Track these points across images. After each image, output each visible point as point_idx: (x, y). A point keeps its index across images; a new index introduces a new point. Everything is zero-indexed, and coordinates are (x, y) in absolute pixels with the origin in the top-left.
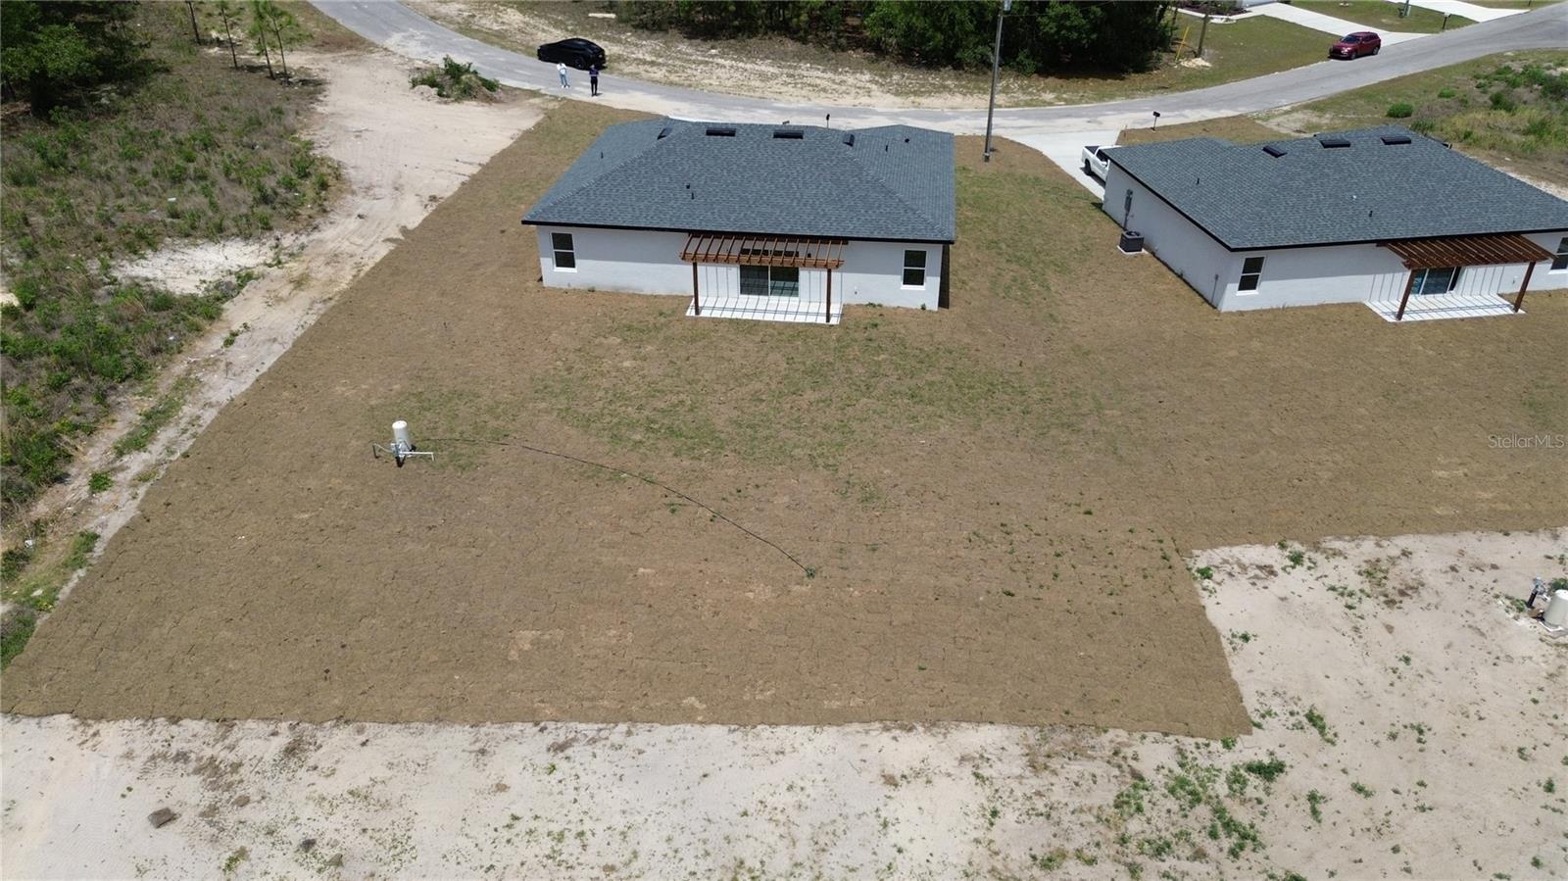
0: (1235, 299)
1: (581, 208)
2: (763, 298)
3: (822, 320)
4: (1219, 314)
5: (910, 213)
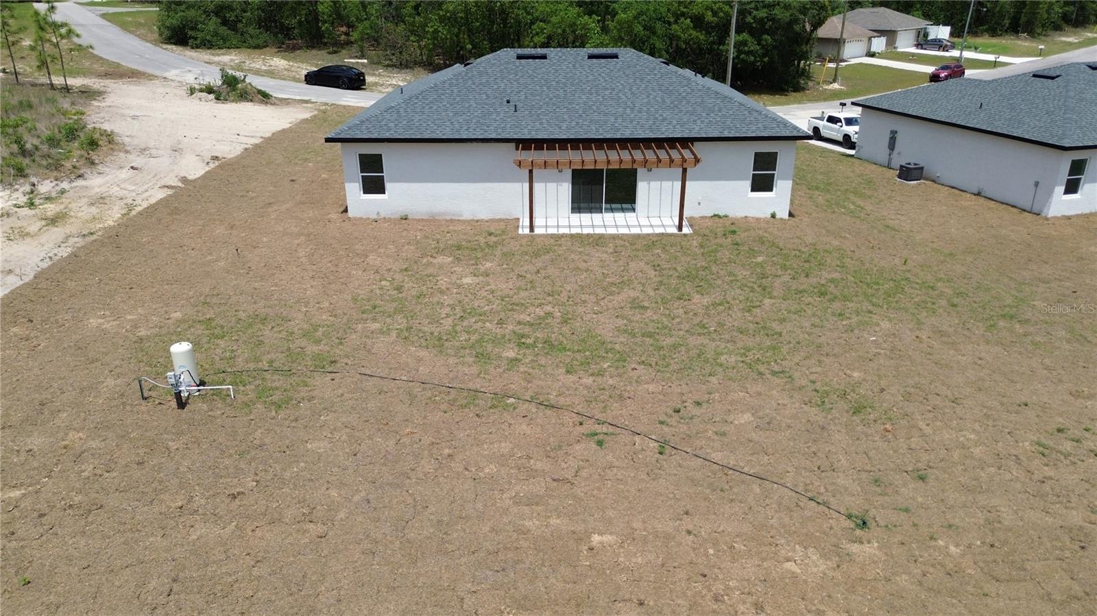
0: (1061, 204)
1: (392, 125)
2: (597, 216)
3: (675, 231)
5: (755, 114)
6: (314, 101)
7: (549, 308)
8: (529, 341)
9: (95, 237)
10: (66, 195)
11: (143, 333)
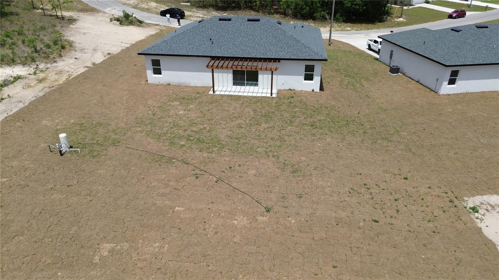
0: (446, 89)
1: (164, 48)
2: (243, 87)
3: (269, 95)
4: (439, 95)
5: (307, 49)
6: (160, 25)
7: (205, 126)
8: (192, 138)
9: (54, 88)
10: (48, 70)
11: (59, 127)
